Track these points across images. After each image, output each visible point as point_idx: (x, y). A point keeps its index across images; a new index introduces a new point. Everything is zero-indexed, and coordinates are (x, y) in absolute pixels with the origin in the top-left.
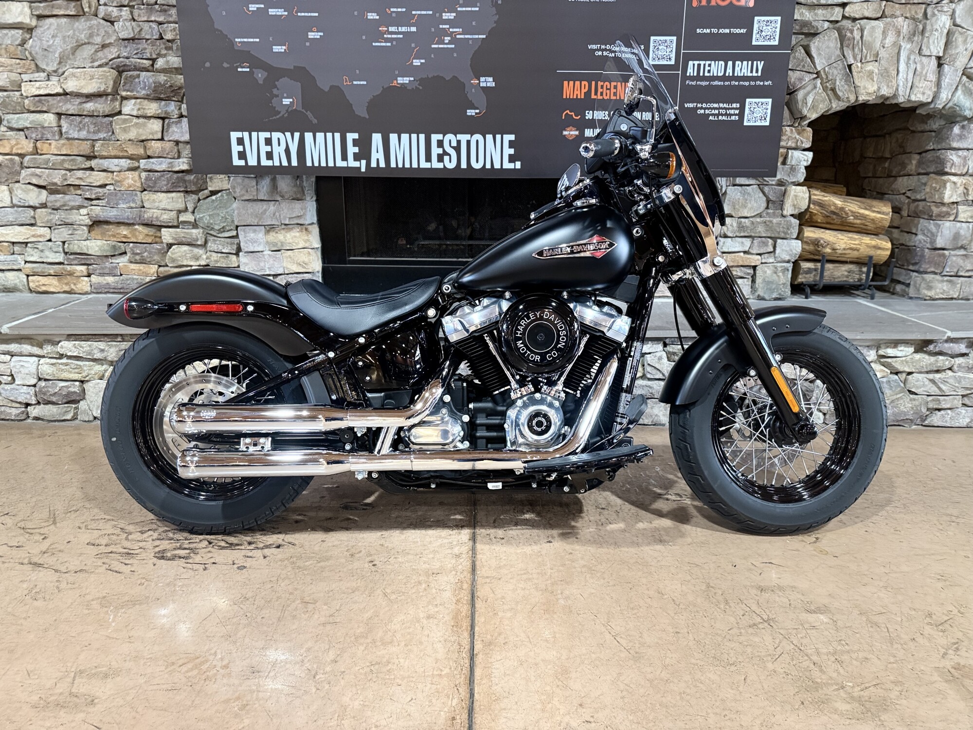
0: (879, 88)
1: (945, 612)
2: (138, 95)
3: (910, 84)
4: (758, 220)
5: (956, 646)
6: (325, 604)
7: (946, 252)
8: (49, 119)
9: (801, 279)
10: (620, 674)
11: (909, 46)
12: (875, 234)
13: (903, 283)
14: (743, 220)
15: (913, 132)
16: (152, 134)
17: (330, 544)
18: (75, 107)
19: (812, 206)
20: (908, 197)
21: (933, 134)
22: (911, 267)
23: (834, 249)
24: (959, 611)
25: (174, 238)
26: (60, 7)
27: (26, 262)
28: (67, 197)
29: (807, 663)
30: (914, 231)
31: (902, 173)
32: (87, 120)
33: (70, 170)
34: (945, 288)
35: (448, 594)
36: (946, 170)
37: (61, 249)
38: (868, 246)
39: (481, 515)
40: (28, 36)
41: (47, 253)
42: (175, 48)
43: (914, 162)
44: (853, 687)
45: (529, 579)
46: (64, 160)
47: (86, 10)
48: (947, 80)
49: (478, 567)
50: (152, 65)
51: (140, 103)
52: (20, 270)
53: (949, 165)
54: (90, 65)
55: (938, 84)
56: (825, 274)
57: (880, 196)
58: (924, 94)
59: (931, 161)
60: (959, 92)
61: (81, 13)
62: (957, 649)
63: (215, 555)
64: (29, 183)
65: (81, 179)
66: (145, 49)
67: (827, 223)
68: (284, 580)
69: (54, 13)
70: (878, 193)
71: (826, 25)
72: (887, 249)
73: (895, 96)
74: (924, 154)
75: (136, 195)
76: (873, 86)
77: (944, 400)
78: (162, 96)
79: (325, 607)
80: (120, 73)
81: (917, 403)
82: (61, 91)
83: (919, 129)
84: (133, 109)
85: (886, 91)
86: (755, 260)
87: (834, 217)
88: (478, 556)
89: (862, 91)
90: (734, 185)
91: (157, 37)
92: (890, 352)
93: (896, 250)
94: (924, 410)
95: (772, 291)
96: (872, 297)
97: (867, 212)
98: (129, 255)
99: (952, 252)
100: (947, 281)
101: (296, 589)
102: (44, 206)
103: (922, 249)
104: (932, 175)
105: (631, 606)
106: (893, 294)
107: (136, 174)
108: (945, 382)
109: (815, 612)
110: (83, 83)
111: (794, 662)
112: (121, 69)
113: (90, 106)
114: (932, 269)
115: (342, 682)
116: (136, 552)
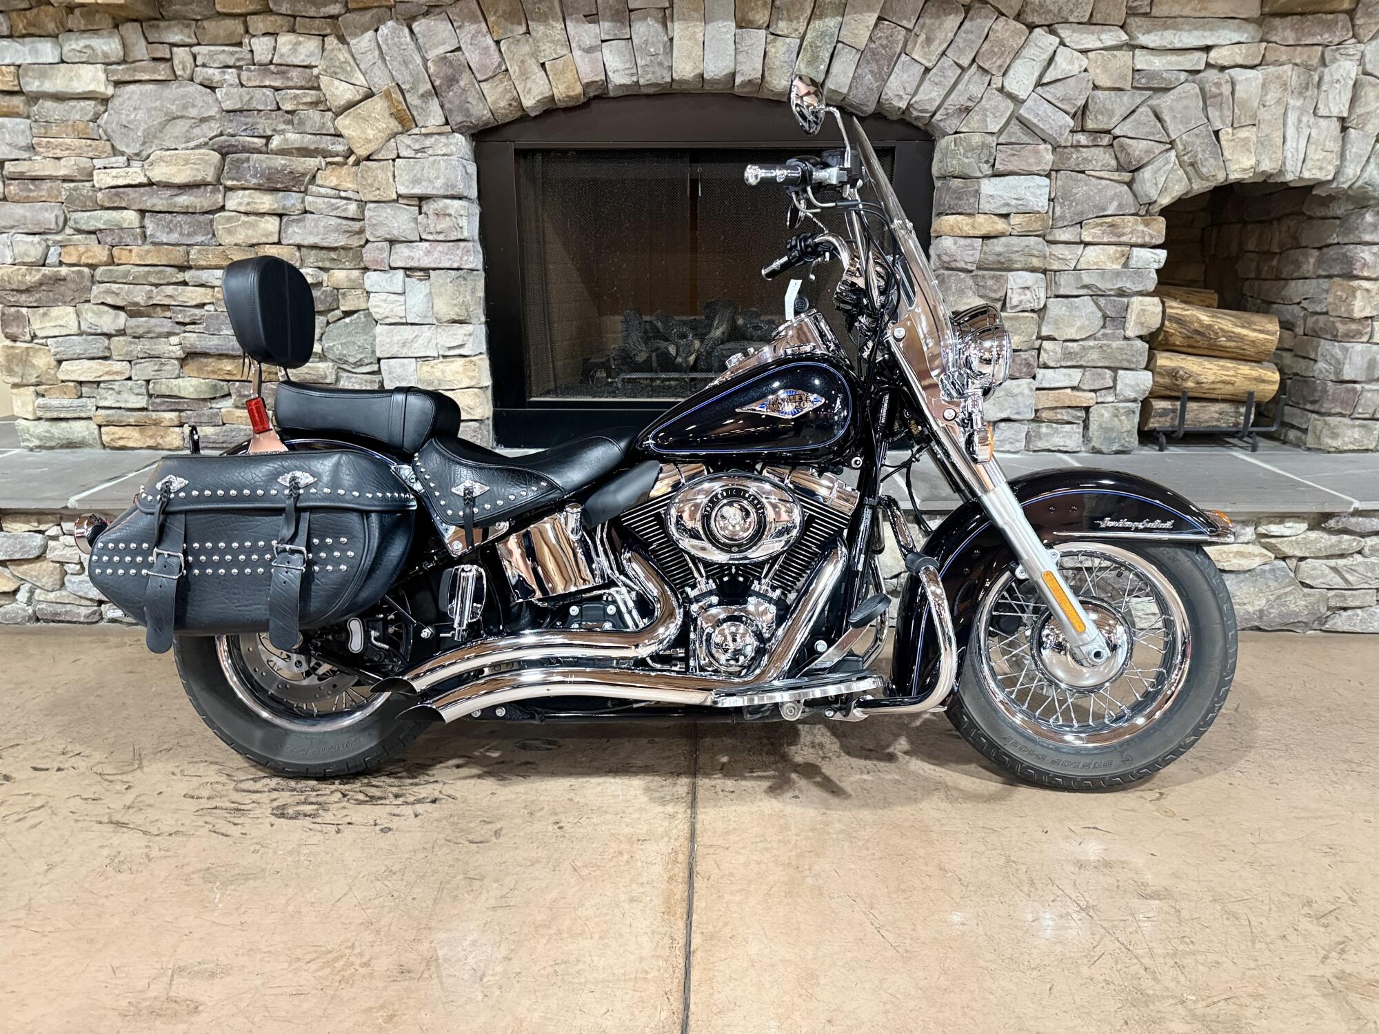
0: (1258, 162)
1: (1332, 900)
2: (246, 185)
3: (1302, 156)
4: (1091, 343)
5: (1341, 948)
6: (496, 881)
7: (1358, 386)
8: (130, 217)
9: (1153, 424)
10: (882, 980)
11: (1299, 103)
12: (1257, 360)
13: (1298, 429)
14: (1070, 344)
15: (1310, 218)
16: (266, 236)
17: (502, 798)
18: (164, 201)
19: (1167, 323)
20: (1305, 309)
21: (1338, 222)
22: (1308, 406)
23: (1198, 383)
24: (1350, 898)
26: (144, 70)
27: (98, 408)
28: (153, 321)
29: (1136, 968)
30: (1312, 356)
31: (1295, 275)
32: (179, 218)
33: (157, 285)
34: (1356, 436)
35: (657, 869)
36: (1355, 272)
37: (144, 391)
38: (1246, 378)
39: (703, 759)
40: (102, 109)
41: (126, 395)
42: (296, 122)
43: (1312, 260)
44: (1196, 1002)
45: (767, 849)
46: (149, 272)
47: (178, 73)
48: (1354, 150)
49: (698, 832)
50: (266, 145)
52: (89, 418)
53: (1358, 265)
54: (181, 146)
55: (1342, 156)
56: (1187, 417)
57: (1265, 307)
58: (1321, 169)
59: (1335, 260)
60: (1372, 166)
61: (173, 77)
62: (1343, 950)
63: (350, 812)
64: (103, 303)
65: (170, 296)
66: (256, 124)
67: (1189, 346)
68: (441, 846)
69: (135, 78)
70: (1263, 301)
71: (1183, 76)
72: (1274, 382)
73: (1281, 172)
74: (1325, 250)
76: (1249, 159)
77: (1352, 595)
78: (279, 186)
79: (496, 885)
80: (224, 155)
81: (1312, 599)
82: (145, 180)
83: (1318, 214)
84: (240, 204)
85: (1267, 166)
86: (1086, 398)
87: (1199, 338)
88: (700, 817)
89: (1232, 166)
90: (1057, 296)
91: (274, 107)
92: (1274, 529)
93: (1289, 382)
94: (1323, 610)
95: (1112, 441)
96: (1254, 449)
97: (1244, 332)
98: (234, 397)
99: (1367, 387)
100: (1360, 426)
101: (457, 860)
102: (122, 333)
103: (1324, 381)
104: (1335, 279)
105: (903, 886)
106: (1284, 442)
108: (1352, 570)
109: (1152, 898)
110: (174, 170)
111: (1119, 967)
112: (224, 151)
113: (184, 200)
114: (1338, 410)
115: (518, 986)
116: (249, 807)
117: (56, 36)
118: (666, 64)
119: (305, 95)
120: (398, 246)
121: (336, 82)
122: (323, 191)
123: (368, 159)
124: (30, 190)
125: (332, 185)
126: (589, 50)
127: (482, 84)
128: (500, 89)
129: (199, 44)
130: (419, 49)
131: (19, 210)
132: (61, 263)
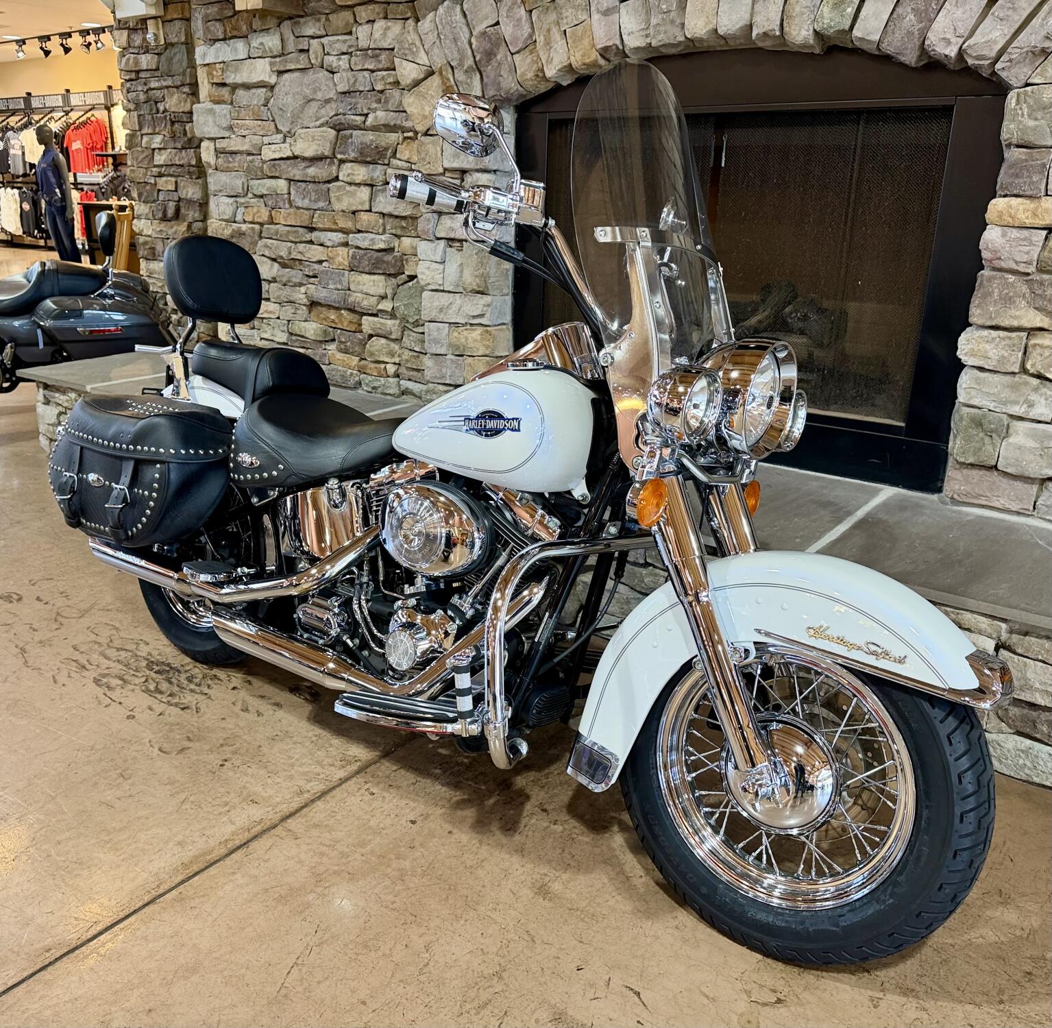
2: (350, 158)
8: (282, 184)
16: (362, 204)
18: (300, 172)
25: (372, 329)
26: (292, 61)
27: (261, 338)
28: (293, 272)
32: (310, 186)
33: (296, 243)
35: (229, 829)
37: (285, 329)
40: (270, 95)
41: (277, 331)
42: (383, 101)
45: (322, 855)
46: (288, 231)
47: (313, 62)
50: (364, 122)
51: (351, 168)
54: (312, 124)
61: (310, 66)
63: (132, 696)
64: (263, 255)
65: (302, 253)
66: (356, 103)
69: (288, 68)
75: (343, 274)
78: (368, 159)
80: (338, 131)
82: (289, 154)
84: (346, 175)
91: (370, 87)
98: (337, 342)
101: (135, 759)
102: (274, 280)
107: (345, 250)
110: (306, 144)
112: (338, 128)
113: (312, 171)
117: (246, 37)
118: (678, 21)
119: (389, 76)
120: (443, 217)
121: (405, 63)
122: (399, 163)
123: (426, 134)
124: (229, 162)
125: (405, 158)
126: (607, 13)
127: (514, 56)
128: (529, 60)
129: (327, 35)
130: (468, 25)
131: (223, 178)
132: (245, 222)
